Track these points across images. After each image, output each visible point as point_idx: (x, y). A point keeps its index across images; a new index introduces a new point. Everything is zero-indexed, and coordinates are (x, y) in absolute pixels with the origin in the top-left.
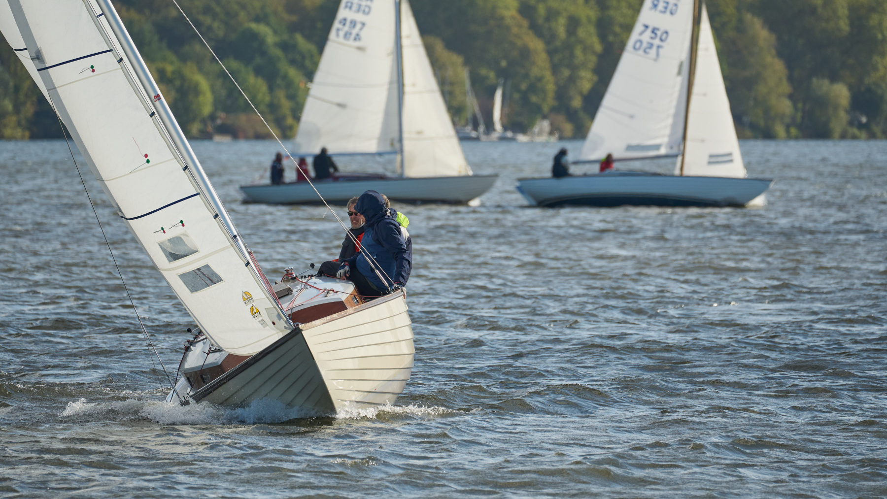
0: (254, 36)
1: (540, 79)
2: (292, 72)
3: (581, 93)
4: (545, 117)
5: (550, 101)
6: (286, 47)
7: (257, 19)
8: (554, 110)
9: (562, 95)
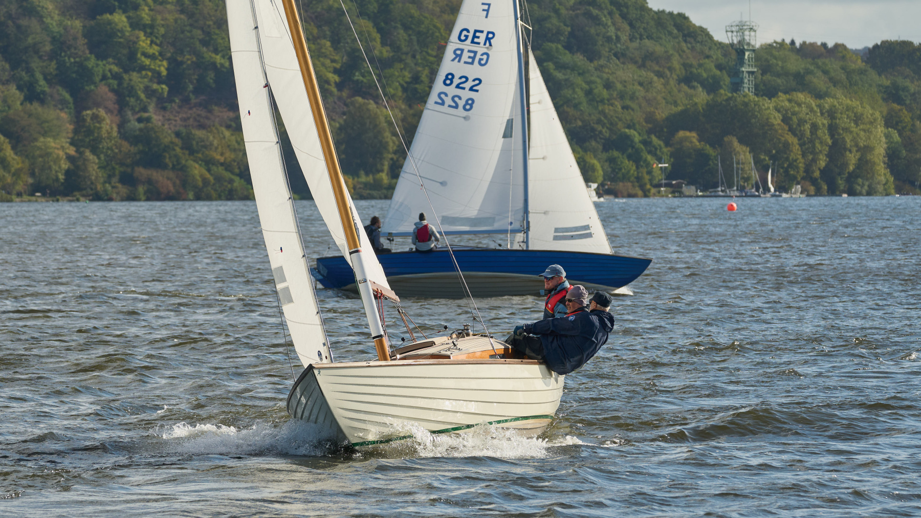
0: (628, 137)
1: (796, 161)
2: (649, 157)
3: (819, 169)
4: (798, 183)
5: (802, 173)
6: (645, 143)
7: (629, 127)
8: (803, 178)
9: (808, 170)
